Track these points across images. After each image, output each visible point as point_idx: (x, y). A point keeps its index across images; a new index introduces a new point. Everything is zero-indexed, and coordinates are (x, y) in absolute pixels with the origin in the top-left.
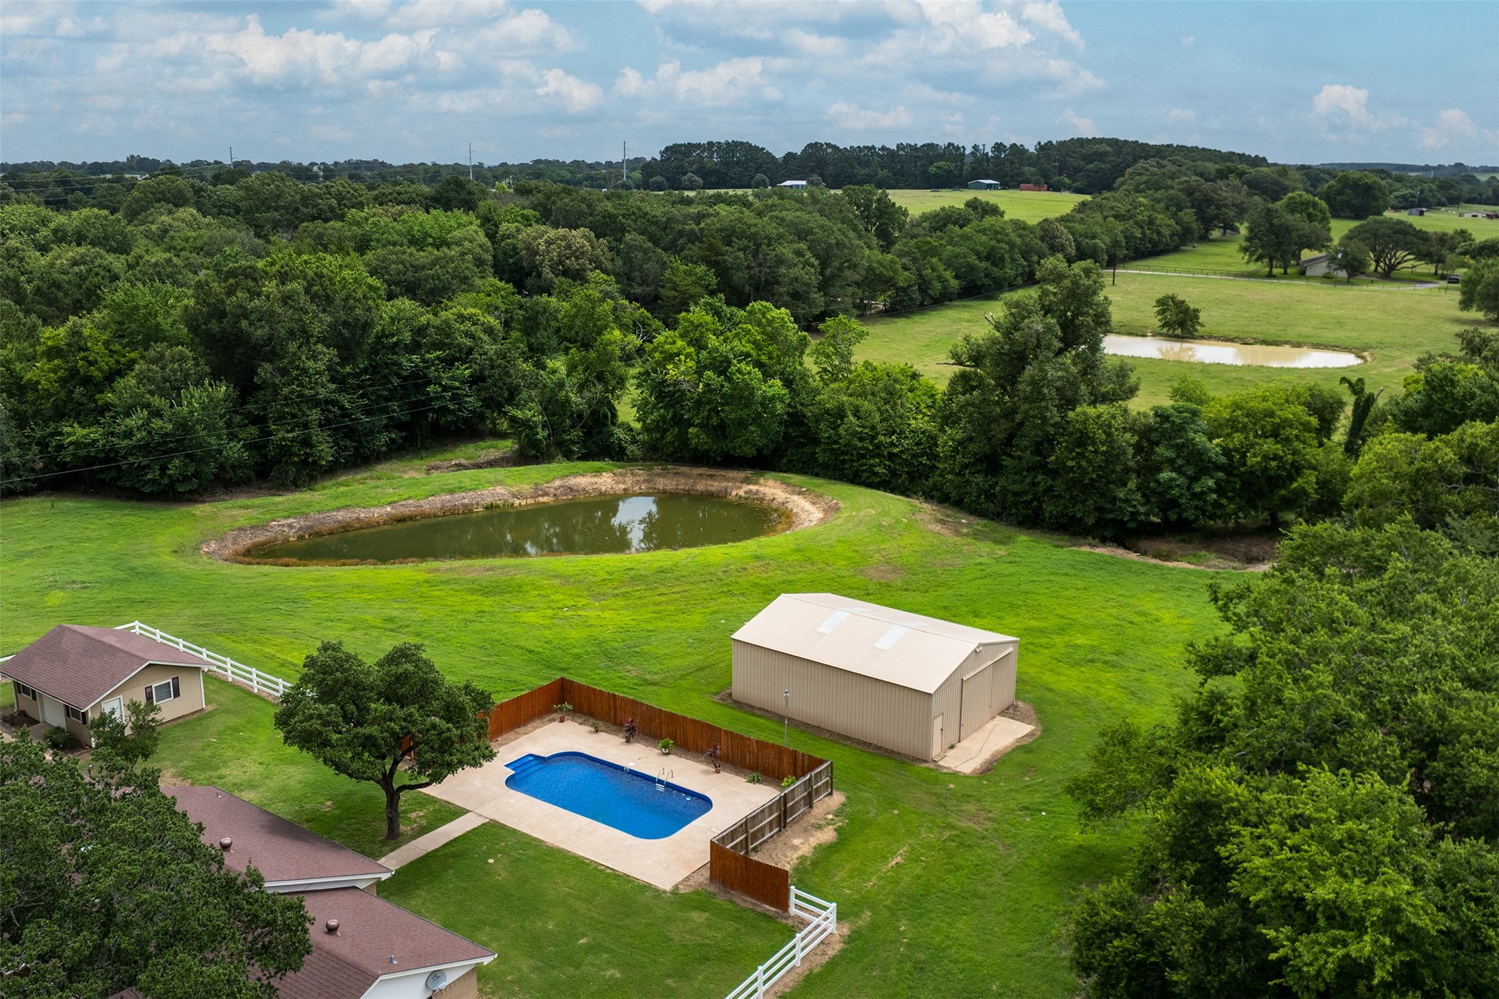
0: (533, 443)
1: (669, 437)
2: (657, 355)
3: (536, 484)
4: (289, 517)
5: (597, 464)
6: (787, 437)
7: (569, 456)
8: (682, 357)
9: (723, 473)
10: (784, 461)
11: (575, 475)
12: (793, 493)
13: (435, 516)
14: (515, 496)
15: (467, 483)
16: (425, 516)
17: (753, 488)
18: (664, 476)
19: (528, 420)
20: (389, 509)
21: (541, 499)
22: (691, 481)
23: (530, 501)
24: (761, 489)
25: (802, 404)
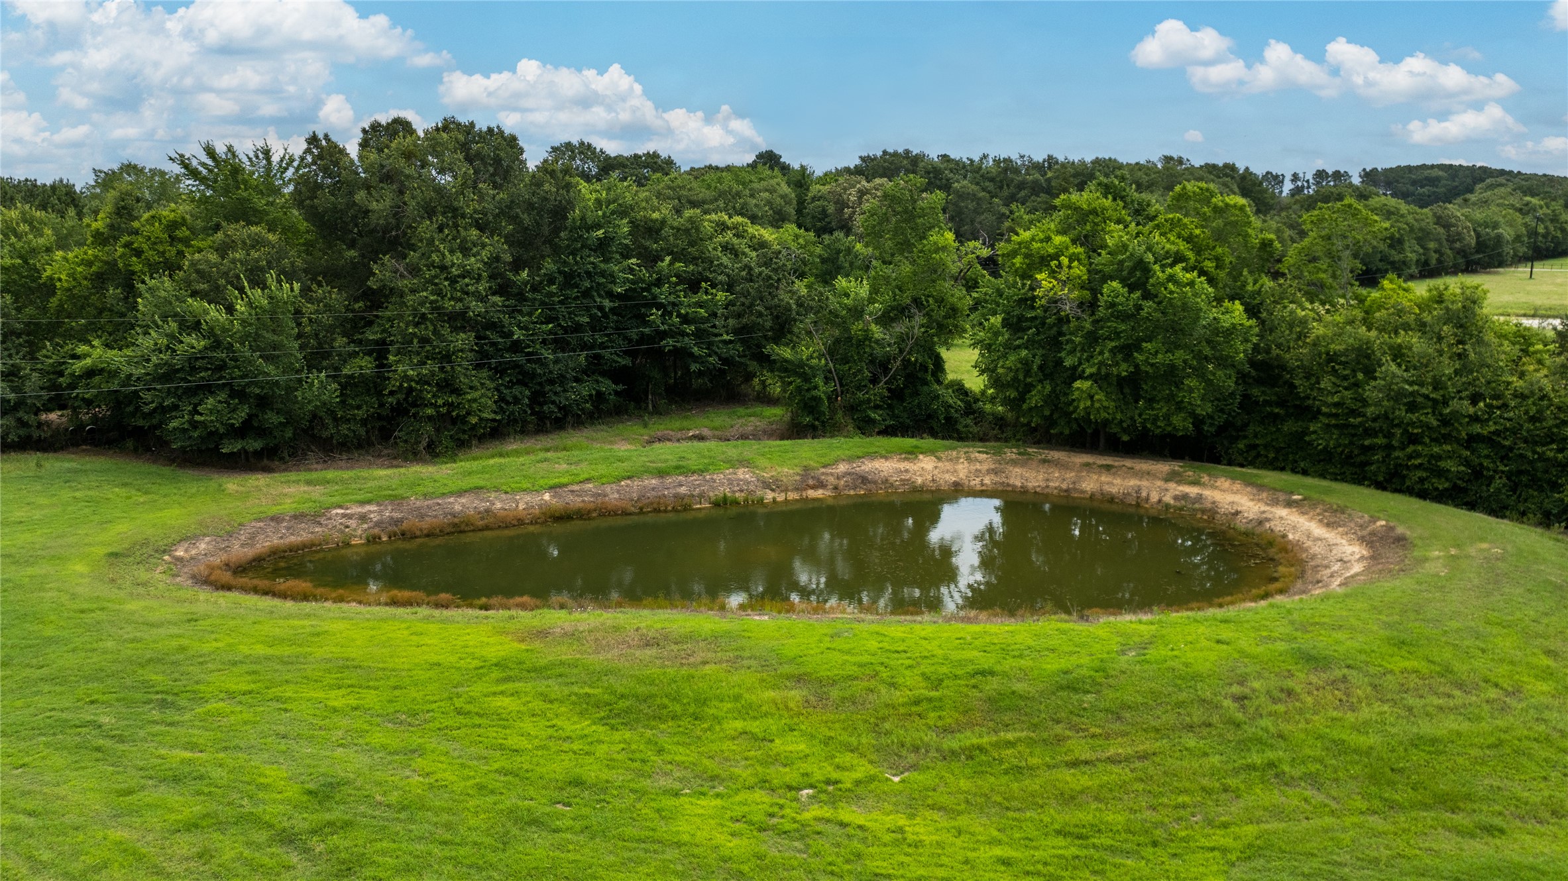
0: (810, 406)
1: (1035, 399)
2: (1018, 261)
3: (806, 469)
4: (369, 502)
5: (909, 442)
6: (1248, 403)
7: (865, 427)
8: (1065, 261)
9: (1128, 463)
10: (1241, 446)
11: (872, 456)
12: (1275, 502)
13: (625, 513)
14: (767, 485)
15: (693, 462)
16: (606, 512)
17: (1193, 491)
18: (1023, 464)
19: (801, 364)
20: (547, 497)
21: (812, 494)
22: (1071, 475)
23: (792, 496)
24: (1207, 493)
25: (1279, 346)
